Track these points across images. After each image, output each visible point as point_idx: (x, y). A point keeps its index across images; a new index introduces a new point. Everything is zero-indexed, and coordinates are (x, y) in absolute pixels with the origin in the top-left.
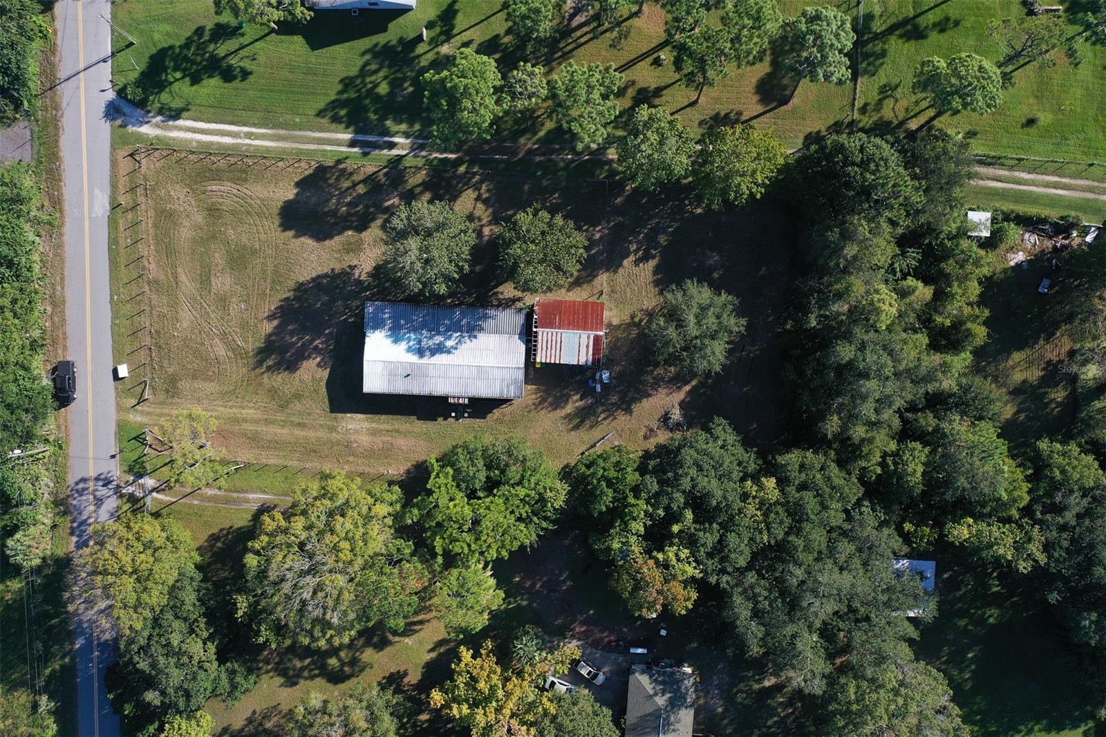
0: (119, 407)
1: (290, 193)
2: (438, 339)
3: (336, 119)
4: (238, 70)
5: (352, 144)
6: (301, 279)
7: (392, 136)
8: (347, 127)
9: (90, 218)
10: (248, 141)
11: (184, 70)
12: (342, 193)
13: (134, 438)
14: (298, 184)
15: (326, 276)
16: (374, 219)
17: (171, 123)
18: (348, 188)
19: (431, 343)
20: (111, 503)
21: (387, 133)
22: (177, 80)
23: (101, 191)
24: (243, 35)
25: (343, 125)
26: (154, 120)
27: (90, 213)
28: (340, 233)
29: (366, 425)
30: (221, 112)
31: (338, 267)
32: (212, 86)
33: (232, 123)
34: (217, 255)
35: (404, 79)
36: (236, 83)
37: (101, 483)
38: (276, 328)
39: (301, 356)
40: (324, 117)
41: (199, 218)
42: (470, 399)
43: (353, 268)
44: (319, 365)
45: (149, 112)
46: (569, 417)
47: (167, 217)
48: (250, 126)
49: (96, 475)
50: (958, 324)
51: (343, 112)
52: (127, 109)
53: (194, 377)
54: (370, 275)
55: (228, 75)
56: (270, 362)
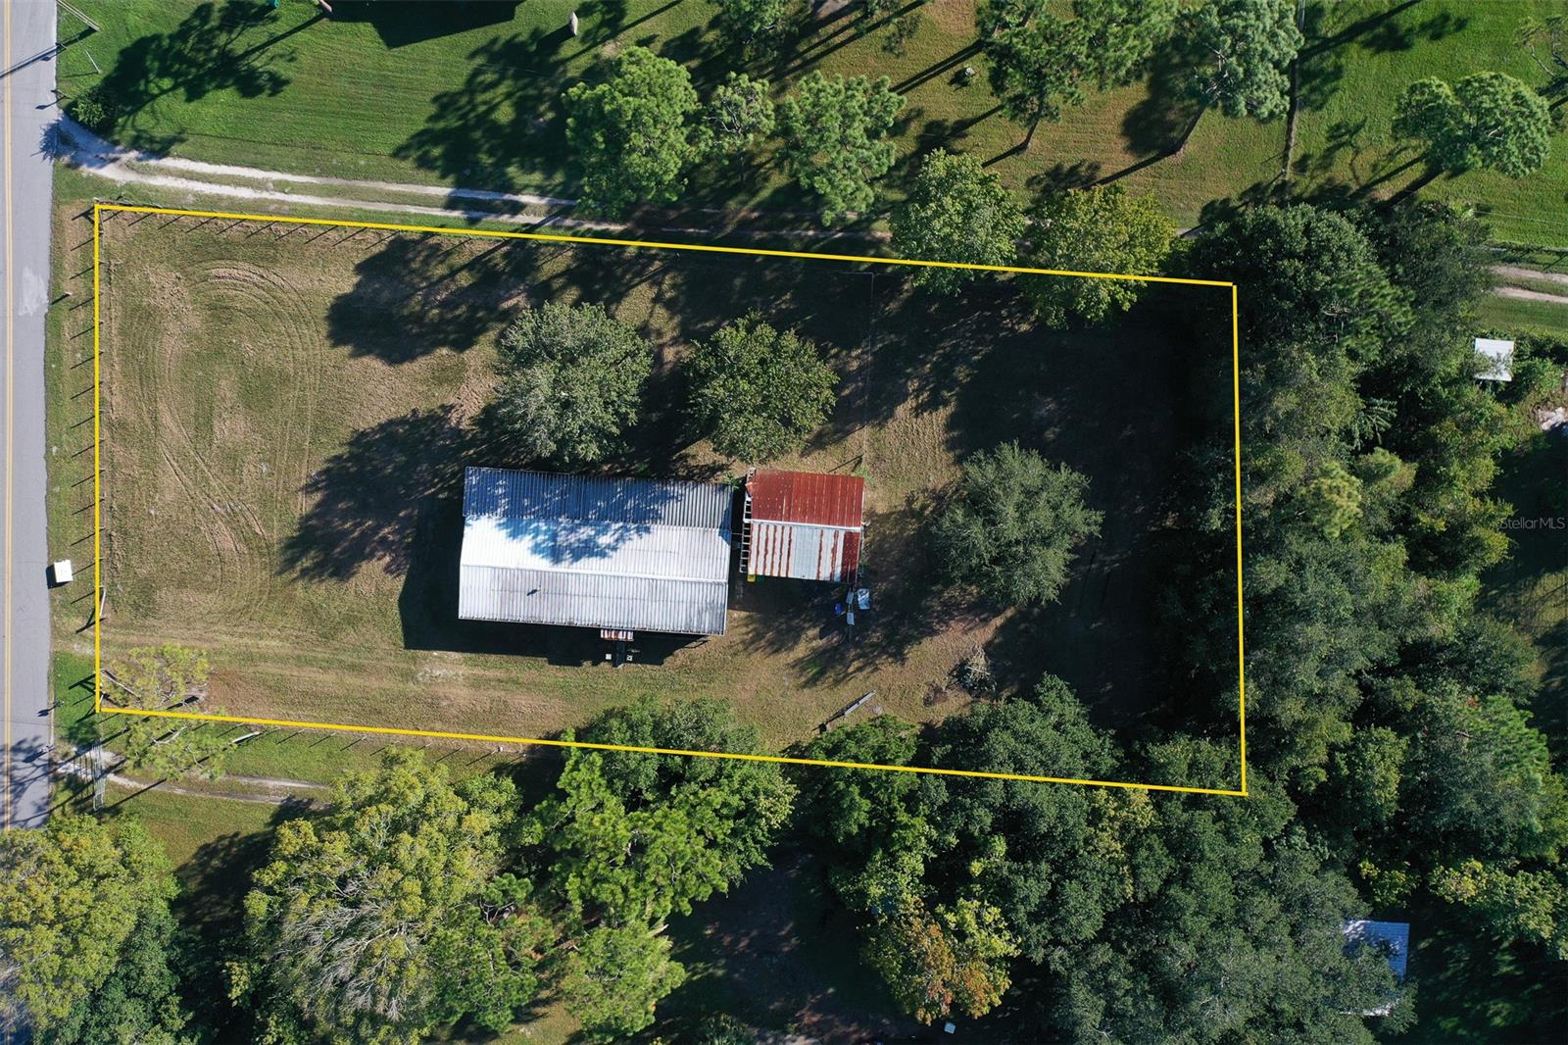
0: (56, 631)
1: (345, 283)
2: (585, 532)
3: (425, 163)
4: (265, 77)
5: (451, 204)
6: (362, 426)
7: (517, 192)
8: (443, 176)
9: (16, 318)
10: (279, 196)
11: (175, 76)
12: (431, 285)
13: (80, 683)
14: (360, 269)
15: (403, 421)
16: (483, 330)
17: (153, 162)
18: (442, 278)
19: (572, 538)
20: (39, 790)
21: (509, 187)
22: (163, 92)
23: (35, 273)
24: (274, 19)
25: (437, 173)
26: (126, 157)
27: (15, 310)
28: (426, 352)
29: (464, 670)
30: (238, 148)
31: (423, 408)
32: (223, 100)
33: (254, 165)
34: (223, 383)
35: (540, 99)
36: (262, 99)
37: (22, 756)
38: (318, 505)
39: (360, 552)
40: (405, 158)
41: (195, 321)
42: (636, 633)
43: (447, 409)
44: (387, 569)
45: (116, 143)
46: (800, 665)
47: (140, 319)
48: (282, 171)
49: (14, 743)
50: (1458, 528)
51: (436, 152)
52: (80, 139)
53: (181, 584)
54: (475, 421)
55: (249, 85)
56: (306, 563)
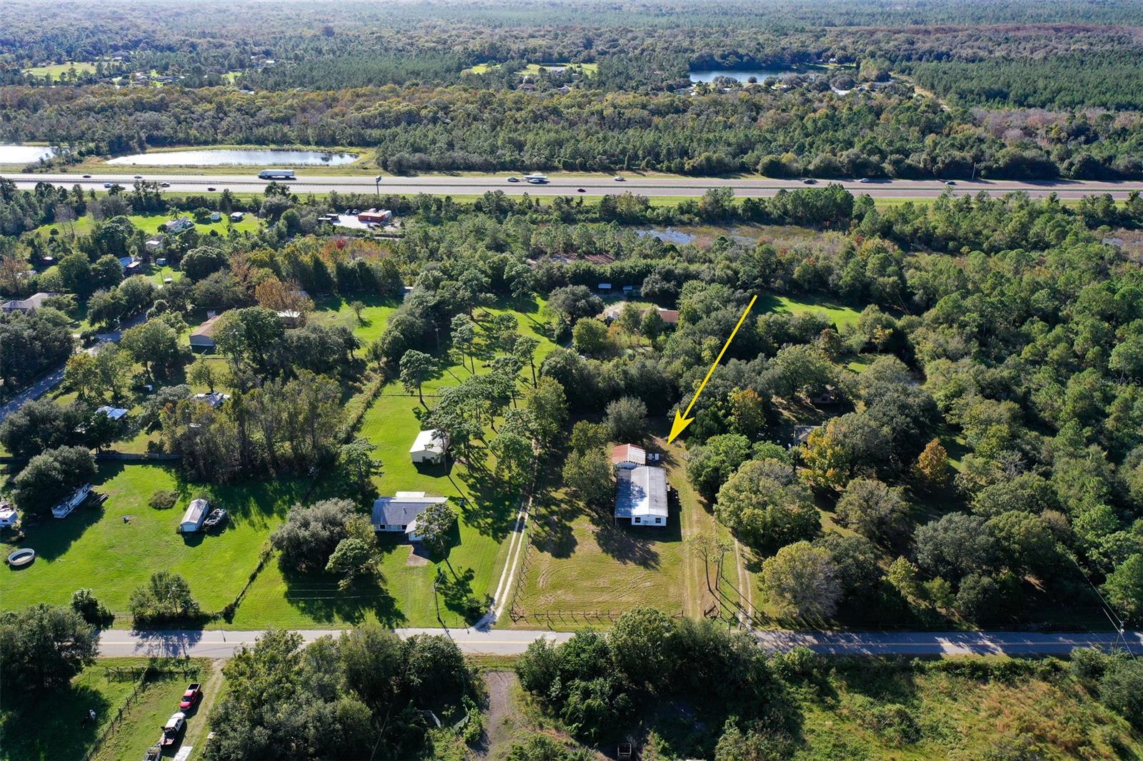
3: (504, 537)
5: (520, 531)
6: (601, 551)
7: (517, 518)
10: (512, 571)
11: (462, 596)
12: (549, 535)
14: (542, 551)
15: (598, 542)
16: (565, 525)
17: (496, 602)
18: (546, 533)
19: (637, 494)
20: (760, 634)
21: (515, 520)
23: (538, 635)
24: (445, 572)
25: (508, 534)
26: (493, 610)
28: (573, 536)
29: (687, 529)
30: (493, 578)
31: (593, 537)
32: (473, 585)
33: (500, 576)
36: (474, 575)
38: (631, 561)
39: (649, 551)
40: (502, 541)
41: (559, 592)
43: (593, 532)
44: (653, 545)
45: (487, 612)
47: (558, 606)
48: (503, 569)
51: (500, 534)
52: (482, 622)
54: (598, 526)
55: (469, 577)
56: (653, 564)
